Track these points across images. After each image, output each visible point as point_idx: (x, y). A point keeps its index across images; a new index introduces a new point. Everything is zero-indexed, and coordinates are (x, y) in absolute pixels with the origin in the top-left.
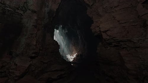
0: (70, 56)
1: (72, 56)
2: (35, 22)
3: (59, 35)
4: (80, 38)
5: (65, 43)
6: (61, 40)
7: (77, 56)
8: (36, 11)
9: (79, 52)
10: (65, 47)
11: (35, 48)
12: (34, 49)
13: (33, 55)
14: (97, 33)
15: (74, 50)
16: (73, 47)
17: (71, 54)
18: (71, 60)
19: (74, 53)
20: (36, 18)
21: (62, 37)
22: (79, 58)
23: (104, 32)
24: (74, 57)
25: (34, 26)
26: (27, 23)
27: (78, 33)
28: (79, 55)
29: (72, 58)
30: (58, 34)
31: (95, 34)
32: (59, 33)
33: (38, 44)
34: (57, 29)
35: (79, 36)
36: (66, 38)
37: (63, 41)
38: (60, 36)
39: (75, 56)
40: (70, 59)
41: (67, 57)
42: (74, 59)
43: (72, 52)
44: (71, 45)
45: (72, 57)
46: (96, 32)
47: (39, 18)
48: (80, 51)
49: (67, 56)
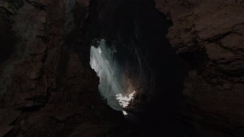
0: (123, 96)
1: (126, 97)
2: (43, 29)
3: (102, 59)
4: (140, 62)
5: (112, 72)
6: (106, 67)
7: (136, 97)
8: (43, 6)
9: (138, 89)
10: (114, 80)
11: (33, 86)
12: (32, 89)
13: (30, 104)
14: (185, 47)
15: (130, 84)
16: (129, 79)
17: (125, 93)
18: (125, 105)
19: (129, 90)
20: (43, 20)
21: (107, 61)
22: (139, 101)
23: (210, 41)
24: (129, 99)
25: (40, 39)
26: (26, 31)
27: (136, 53)
28: (140, 96)
29: (126, 101)
30: (101, 57)
31: (180, 49)
32: (101, 55)
33: (47, 77)
34: (96, 47)
35: (139, 59)
36: (115, 62)
37: (109, 68)
38: (104, 60)
39: (131, 96)
40: (122, 102)
41: (117, 99)
42: (130, 102)
43: (127, 88)
44: (123, 76)
45: (126, 99)
46: (182, 43)
47: (52, 22)
48: (140, 87)
49: (117, 96)
